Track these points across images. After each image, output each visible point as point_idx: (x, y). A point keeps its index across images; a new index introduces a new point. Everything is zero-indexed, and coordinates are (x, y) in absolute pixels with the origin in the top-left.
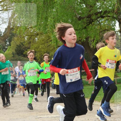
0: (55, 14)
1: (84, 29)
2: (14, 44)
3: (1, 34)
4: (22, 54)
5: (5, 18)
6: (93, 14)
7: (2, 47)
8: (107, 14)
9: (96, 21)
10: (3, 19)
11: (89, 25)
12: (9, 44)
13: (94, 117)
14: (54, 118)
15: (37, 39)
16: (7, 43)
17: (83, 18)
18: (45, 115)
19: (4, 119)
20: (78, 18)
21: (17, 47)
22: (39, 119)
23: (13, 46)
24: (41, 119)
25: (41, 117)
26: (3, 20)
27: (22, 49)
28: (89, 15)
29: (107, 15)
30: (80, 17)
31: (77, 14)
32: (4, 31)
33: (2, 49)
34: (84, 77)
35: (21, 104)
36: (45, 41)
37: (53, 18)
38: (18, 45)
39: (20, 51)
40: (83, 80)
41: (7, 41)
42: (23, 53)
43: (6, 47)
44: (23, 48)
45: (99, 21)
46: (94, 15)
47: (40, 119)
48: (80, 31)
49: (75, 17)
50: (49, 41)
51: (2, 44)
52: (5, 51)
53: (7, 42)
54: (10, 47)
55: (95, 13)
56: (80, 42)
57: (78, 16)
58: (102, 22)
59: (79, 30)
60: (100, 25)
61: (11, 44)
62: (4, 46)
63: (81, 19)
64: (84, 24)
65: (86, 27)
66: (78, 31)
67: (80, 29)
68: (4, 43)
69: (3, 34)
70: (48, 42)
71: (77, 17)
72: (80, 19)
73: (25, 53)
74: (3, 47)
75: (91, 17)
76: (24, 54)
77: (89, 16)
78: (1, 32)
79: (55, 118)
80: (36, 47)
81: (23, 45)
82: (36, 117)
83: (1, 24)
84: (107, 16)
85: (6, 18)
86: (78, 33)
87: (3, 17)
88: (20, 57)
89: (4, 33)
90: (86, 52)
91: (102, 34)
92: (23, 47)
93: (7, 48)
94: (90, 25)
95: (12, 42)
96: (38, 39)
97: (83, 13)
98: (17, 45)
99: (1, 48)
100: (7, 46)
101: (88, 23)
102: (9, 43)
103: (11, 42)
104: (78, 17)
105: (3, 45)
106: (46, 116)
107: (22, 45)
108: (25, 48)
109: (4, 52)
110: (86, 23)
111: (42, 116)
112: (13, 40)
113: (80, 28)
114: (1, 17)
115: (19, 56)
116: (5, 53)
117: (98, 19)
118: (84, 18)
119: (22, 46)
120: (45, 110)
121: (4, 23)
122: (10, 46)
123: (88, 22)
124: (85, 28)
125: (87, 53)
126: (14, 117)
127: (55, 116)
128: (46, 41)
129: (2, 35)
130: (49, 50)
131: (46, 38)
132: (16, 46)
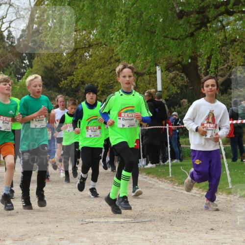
0: (128, 4)
1: (188, 36)
2: (39, 63)
3: (12, 43)
4: (57, 86)
5: (22, 8)
6: (211, 6)
7: (13, 70)
8: (241, 7)
9: (216, 21)
10: (18, 8)
11: (200, 28)
12: (28, 64)
13: (204, 225)
14: (120, 225)
15: (88, 55)
16: (25, 62)
17: (188, 14)
18: (100, 218)
19: (14, 223)
20: (177, 14)
21: (46, 70)
22: (89, 225)
23: (38, 69)
24: (92, 224)
25: (92, 222)
26: (18, 11)
27: (57, 74)
28: (201, 7)
29: (240, 10)
30: (181, 11)
31: (175, 5)
32: (18, 37)
33: (13, 74)
34: (184, 139)
35: (51, 193)
36: (106, 60)
37: (125, 13)
38: (49, 66)
39: (51, 78)
40: (183, 147)
41: (25, 57)
42: (59, 84)
43: (22, 70)
44: (59, 74)
45: (221, 22)
46: (212, 8)
47: (92, 226)
48: (180, 41)
49: (170, 10)
50: (112, 61)
51: (13, 63)
52: (20, 79)
53: (25, 60)
54: (31, 69)
55: (214, 5)
56: (179, 65)
57: (177, 9)
58: (228, 24)
59: (179, 39)
60: (225, 29)
61: (33, 63)
62: (18, 67)
63: (184, 15)
64: (190, 27)
65: (195, 33)
66: (177, 41)
67: (181, 38)
68: (18, 60)
69: (16, 42)
70: (110, 63)
71: (175, 11)
72: (181, 15)
73: (63, 85)
74: (15, 69)
75: (205, 12)
76: (60, 86)
77: (202, 11)
78: (13, 37)
79: (123, 225)
80: (85, 72)
81: (59, 68)
82: (82, 221)
83: (14, 20)
84: (239, 12)
85: (24, 8)
86: (176, 45)
87: (19, 5)
88: (50, 92)
89: (18, 40)
90: (191, 88)
91: (227, 50)
92: (57, 72)
93: (25, 73)
94: (203, 28)
95: (36, 59)
96: (91, 56)
97: (189, 4)
98: (46, 68)
99: (13, 72)
100: (24, 68)
101: (198, 24)
102: (29, 62)
103: (34, 59)
104: (178, 12)
105: (16, 66)
106: (102, 220)
107: (56, 68)
108: (63, 73)
109: (18, 81)
110: (194, 25)
111: (94, 220)
112: (38, 56)
113: (182, 36)
114: (14, 5)
115: (49, 90)
116: (19, 83)
117: (220, 18)
118: (191, 13)
119: (56, 70)
120: (101, 206)
121: (19, 18)
122: (32, 67)
123: (199, 22)
124: (192, 35)
125: (193, 88)
126: (35, 220)
127: (122, 220)
128: (108, 60)
129: (15, 45)
130: (112, 80)
131: (108, 53)
132: (42, 69)
